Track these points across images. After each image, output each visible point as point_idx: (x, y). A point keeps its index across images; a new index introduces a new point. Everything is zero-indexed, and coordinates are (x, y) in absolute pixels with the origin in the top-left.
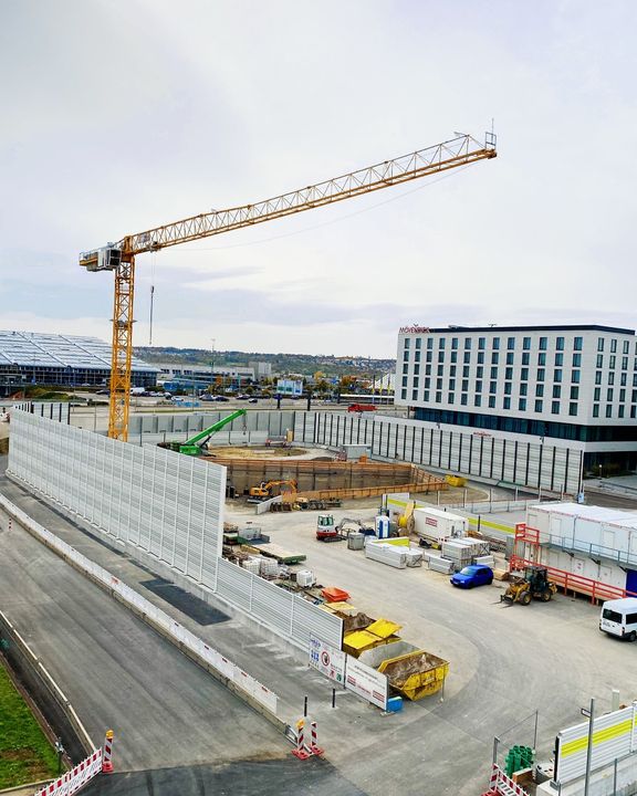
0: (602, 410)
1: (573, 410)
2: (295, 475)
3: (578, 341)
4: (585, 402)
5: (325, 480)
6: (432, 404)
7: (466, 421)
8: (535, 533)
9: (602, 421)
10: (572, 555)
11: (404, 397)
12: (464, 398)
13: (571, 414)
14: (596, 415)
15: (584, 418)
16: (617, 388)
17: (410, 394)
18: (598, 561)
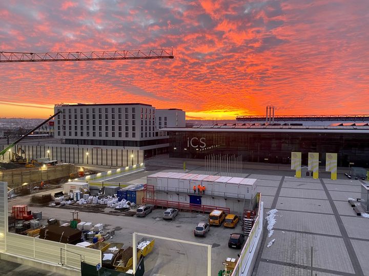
0: (144, 135)
1: (134, 135)
2: (11, 177)
3: (133, 109)
4: (138, 132)
5: (28, 177)
6: (73, 137)
7: (90, 143)
8: (152, 187)
9: (144, 139)
10: (167, 193)
11: (59, 135)
12: (88, 133)
13: (126, 137)
14: (142, 137)
15: (138, 138)
16: (148, 126)
17: (62, 133)
18: (178, 194)
